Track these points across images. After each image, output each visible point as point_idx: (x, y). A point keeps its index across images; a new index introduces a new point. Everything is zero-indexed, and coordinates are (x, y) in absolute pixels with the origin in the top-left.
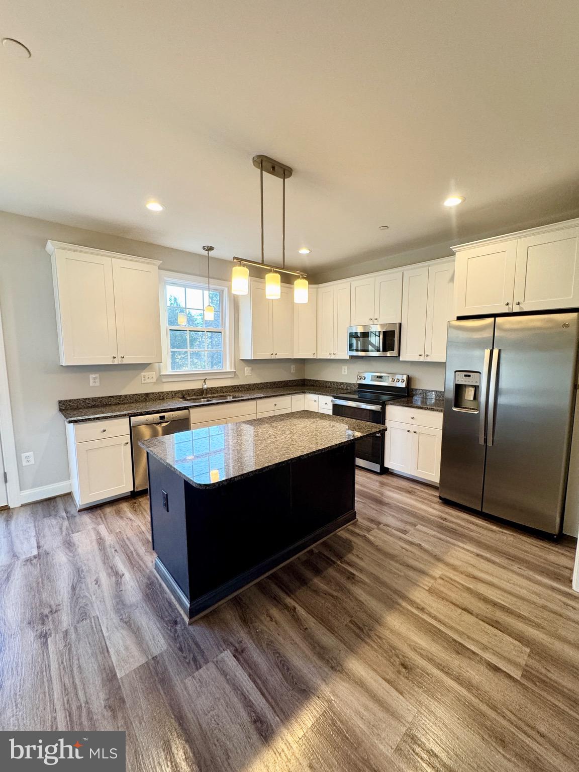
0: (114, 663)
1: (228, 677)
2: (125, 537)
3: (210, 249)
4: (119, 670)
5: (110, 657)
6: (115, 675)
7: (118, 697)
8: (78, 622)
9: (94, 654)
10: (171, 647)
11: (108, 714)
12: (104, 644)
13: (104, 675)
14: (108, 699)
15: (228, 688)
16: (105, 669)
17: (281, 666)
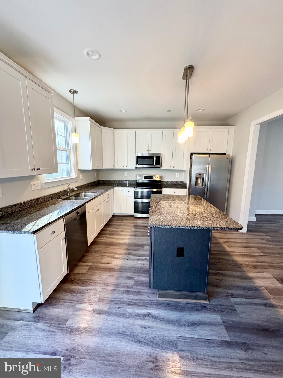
0: (219, 339)
1: (244, 304)
2: (111, 299)
3: (75, 92)
4: (225, 339)
5: (214, 340)
6: (227, 341)
7: (242, 344)
8: (177, 348)
9: (209, 347)
10: (220, 314)
11: (250, 352)
12: (202, 340)
13: (226, 346)
14: (242, 349)
15: (249, 306)
16: (221, 345)
17: (244, 289)
